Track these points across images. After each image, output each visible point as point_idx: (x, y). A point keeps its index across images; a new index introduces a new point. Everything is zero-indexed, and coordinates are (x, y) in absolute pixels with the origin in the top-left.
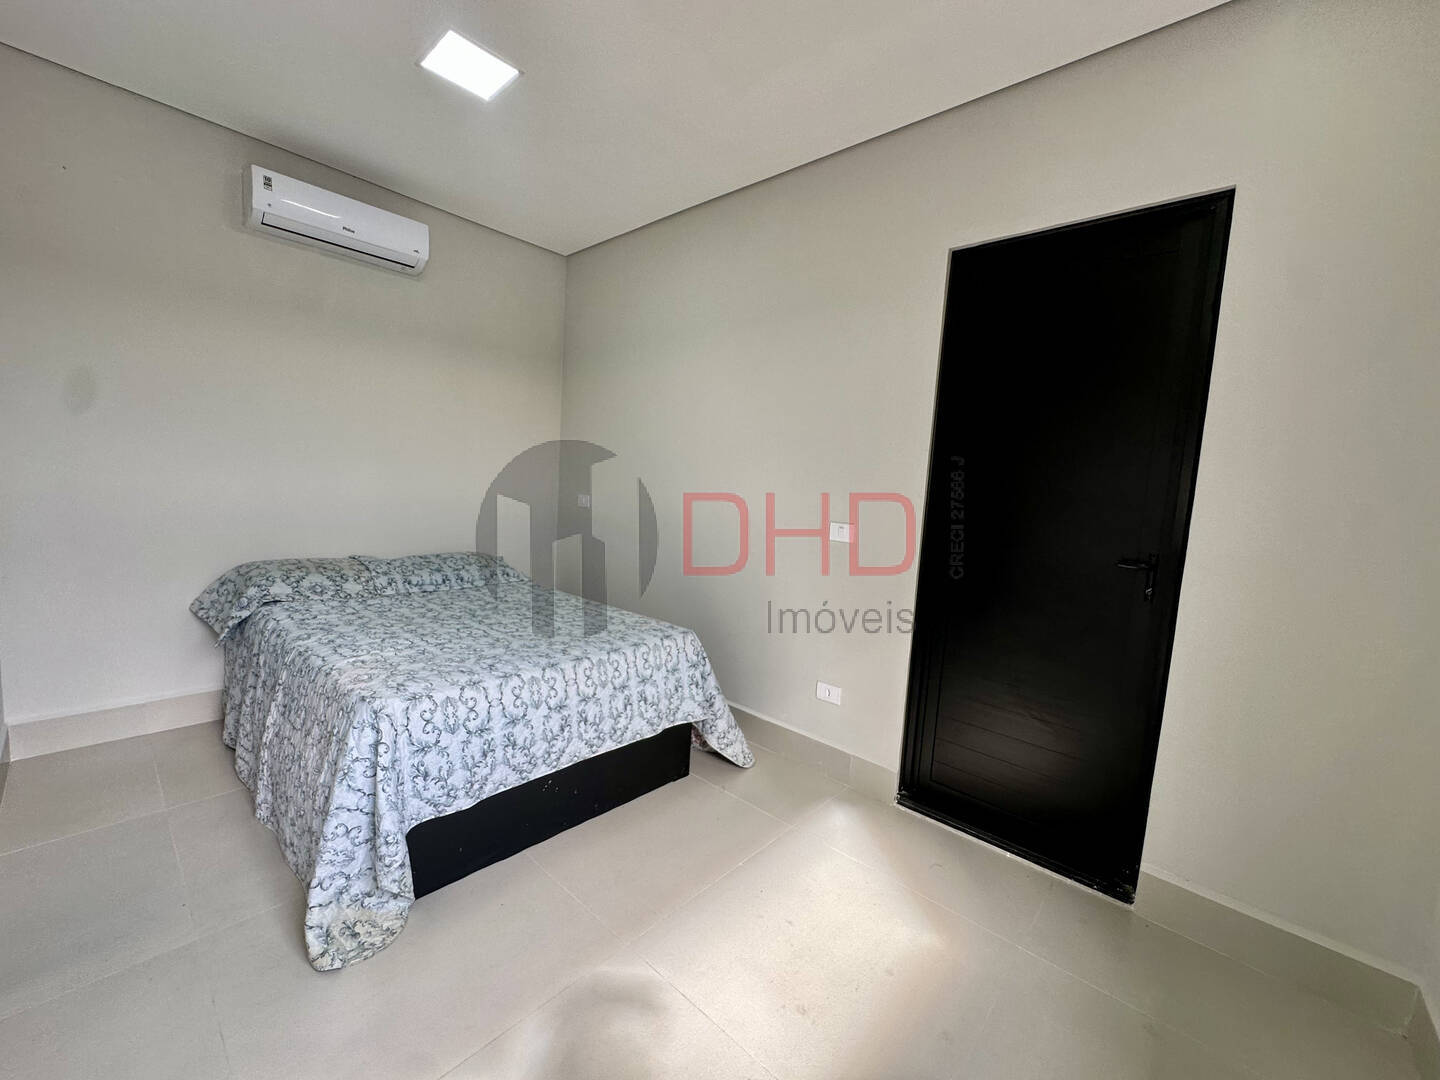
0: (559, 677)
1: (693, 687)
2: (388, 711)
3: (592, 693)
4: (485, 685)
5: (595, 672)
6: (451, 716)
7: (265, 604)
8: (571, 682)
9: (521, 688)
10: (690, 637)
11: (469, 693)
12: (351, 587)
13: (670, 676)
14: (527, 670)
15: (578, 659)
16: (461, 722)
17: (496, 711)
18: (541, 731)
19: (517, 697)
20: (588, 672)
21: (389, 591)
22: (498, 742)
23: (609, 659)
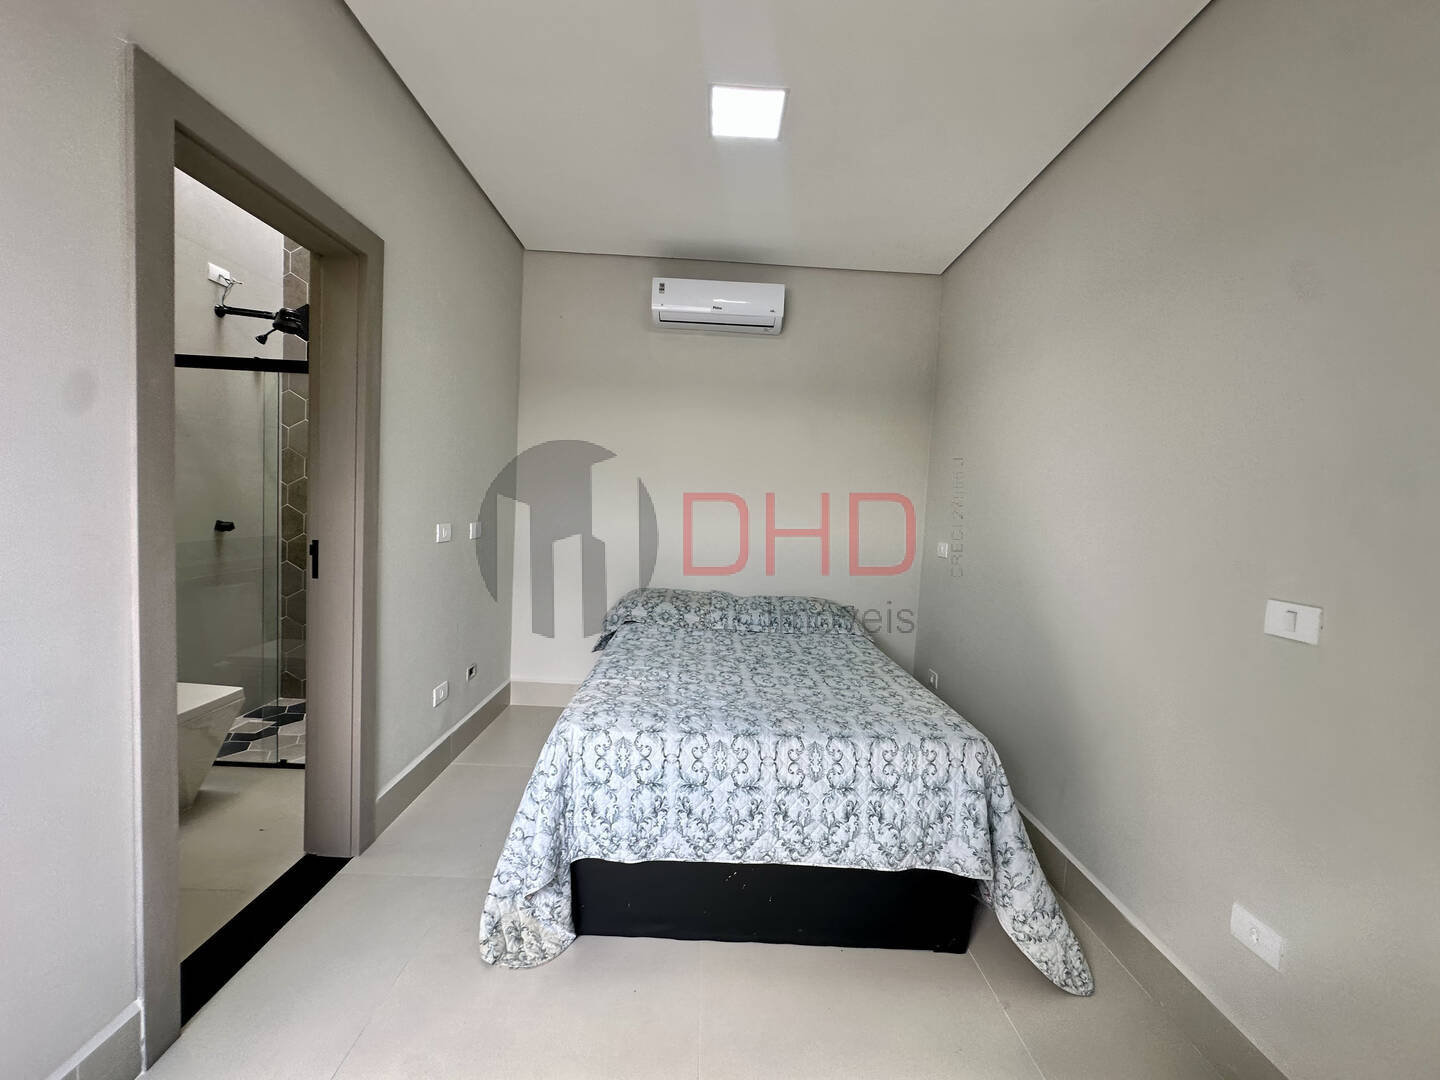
0: (754, 751)
1: (970, 823)
2: (567, 735)
3: (796, 782)
4: (664, 735)
5: (805, 756)
6: (623, 758)
7: (626, 622)
8: (769, 761)
9: (704, 751)
10: (977, 748)
11: (645, 740)
12: (691, 618)
13: (930, 795)
14: (717, 732)
15: (786, 735)
16: (633, 768)
17: (671, 769)
18: (723, 809)
19: (698, 760)
20: (794, 755)
21: (719, 626)
22: (671, 804)
23: (828, 746)
